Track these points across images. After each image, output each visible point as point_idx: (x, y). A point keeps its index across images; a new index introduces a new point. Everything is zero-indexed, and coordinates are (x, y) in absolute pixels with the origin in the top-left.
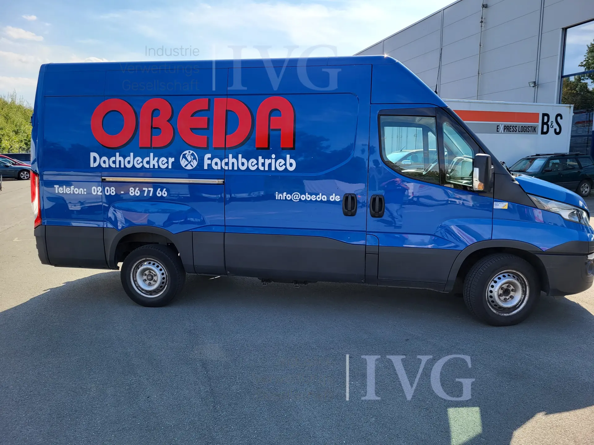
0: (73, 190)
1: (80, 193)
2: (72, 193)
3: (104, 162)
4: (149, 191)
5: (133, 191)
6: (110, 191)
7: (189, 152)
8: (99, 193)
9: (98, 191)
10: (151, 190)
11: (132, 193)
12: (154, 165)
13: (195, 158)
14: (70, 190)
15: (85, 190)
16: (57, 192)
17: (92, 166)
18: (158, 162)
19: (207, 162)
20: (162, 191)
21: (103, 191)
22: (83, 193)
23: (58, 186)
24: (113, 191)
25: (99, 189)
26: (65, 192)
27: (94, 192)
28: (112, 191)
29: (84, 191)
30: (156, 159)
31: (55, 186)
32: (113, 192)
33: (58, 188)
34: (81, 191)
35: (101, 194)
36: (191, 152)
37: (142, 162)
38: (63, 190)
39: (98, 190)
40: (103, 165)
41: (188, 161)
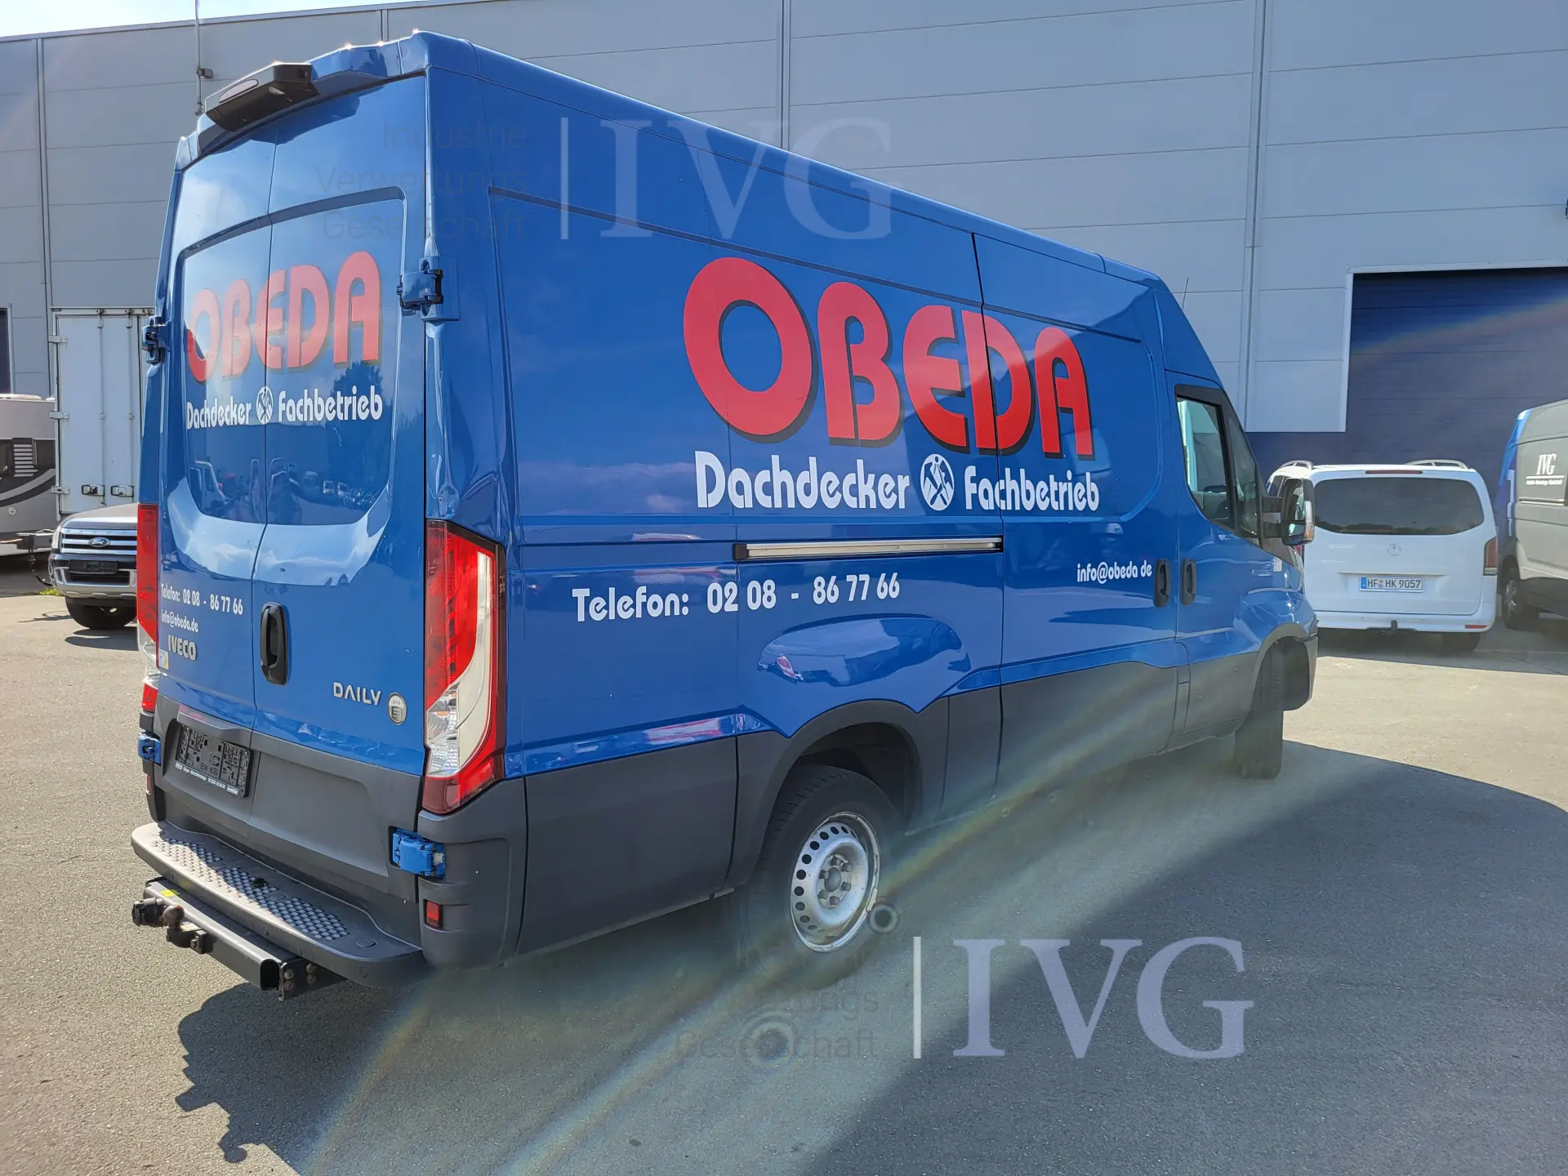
0: (644, 605)
1: (668, 613)
2: (639, 615)
3: (740, 488)
4: (860, 584)
5: (821, 589)
6: (763, 593)
7: (937, 460)
8: (731, 607)
9: (725, 600)
10: (864, 581)
11: (819, 595)
12: (867, 498)
13: (947, 479)
14: (634, 606)
15: (685, 598)
16: (581, 618)
17: (702, 504)
18: (875, 488)
19: (970, 488)
20: (888, 579)
21: (741, 599)
22: (677, 613)
23: (586, 592)
24: (771, 593)
25: (731, 591)
26: (612, 617)
27: (715, 603)
28: (768, 593)
29: (682, 604)
30: (871, 477)
31: (576, 593)
32: (769, 599)
33: (588, 600)
34: (672, 603)
35: (735, 608)
36: (941, 458)
37: (840, 489)
38: (606, 607)
39: (727, 594)
40: (738, 501)
41: (935, 485)
